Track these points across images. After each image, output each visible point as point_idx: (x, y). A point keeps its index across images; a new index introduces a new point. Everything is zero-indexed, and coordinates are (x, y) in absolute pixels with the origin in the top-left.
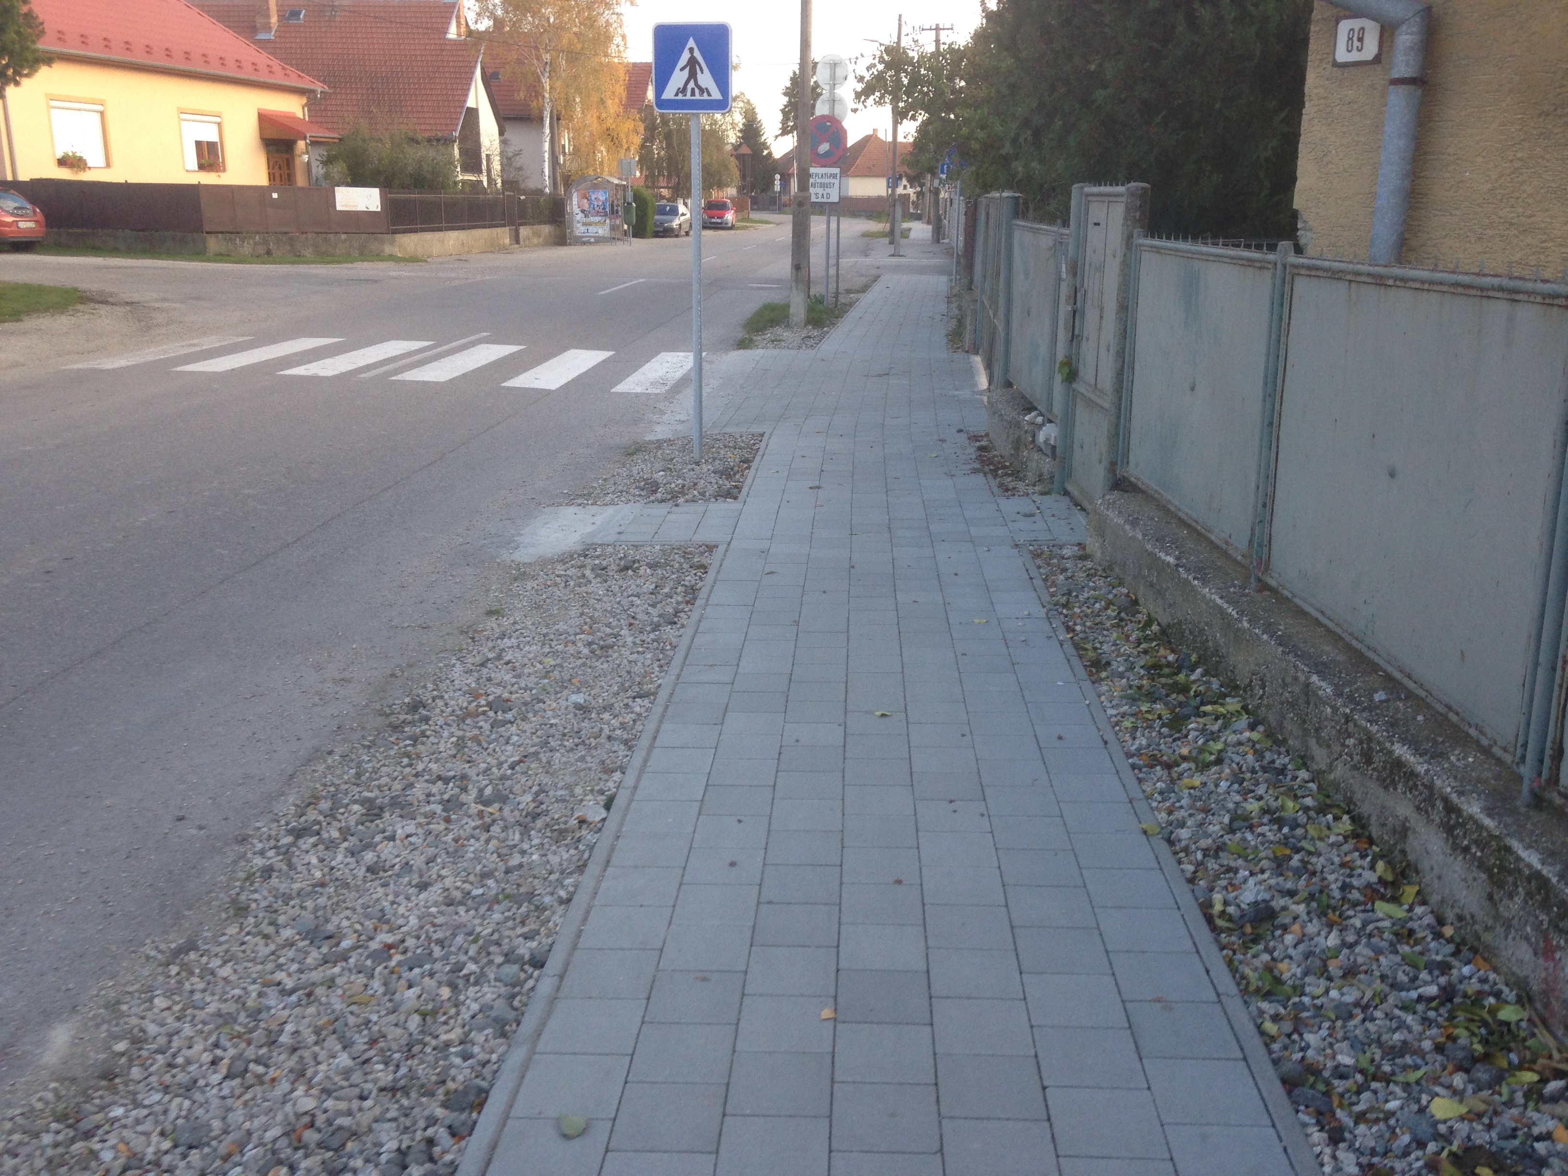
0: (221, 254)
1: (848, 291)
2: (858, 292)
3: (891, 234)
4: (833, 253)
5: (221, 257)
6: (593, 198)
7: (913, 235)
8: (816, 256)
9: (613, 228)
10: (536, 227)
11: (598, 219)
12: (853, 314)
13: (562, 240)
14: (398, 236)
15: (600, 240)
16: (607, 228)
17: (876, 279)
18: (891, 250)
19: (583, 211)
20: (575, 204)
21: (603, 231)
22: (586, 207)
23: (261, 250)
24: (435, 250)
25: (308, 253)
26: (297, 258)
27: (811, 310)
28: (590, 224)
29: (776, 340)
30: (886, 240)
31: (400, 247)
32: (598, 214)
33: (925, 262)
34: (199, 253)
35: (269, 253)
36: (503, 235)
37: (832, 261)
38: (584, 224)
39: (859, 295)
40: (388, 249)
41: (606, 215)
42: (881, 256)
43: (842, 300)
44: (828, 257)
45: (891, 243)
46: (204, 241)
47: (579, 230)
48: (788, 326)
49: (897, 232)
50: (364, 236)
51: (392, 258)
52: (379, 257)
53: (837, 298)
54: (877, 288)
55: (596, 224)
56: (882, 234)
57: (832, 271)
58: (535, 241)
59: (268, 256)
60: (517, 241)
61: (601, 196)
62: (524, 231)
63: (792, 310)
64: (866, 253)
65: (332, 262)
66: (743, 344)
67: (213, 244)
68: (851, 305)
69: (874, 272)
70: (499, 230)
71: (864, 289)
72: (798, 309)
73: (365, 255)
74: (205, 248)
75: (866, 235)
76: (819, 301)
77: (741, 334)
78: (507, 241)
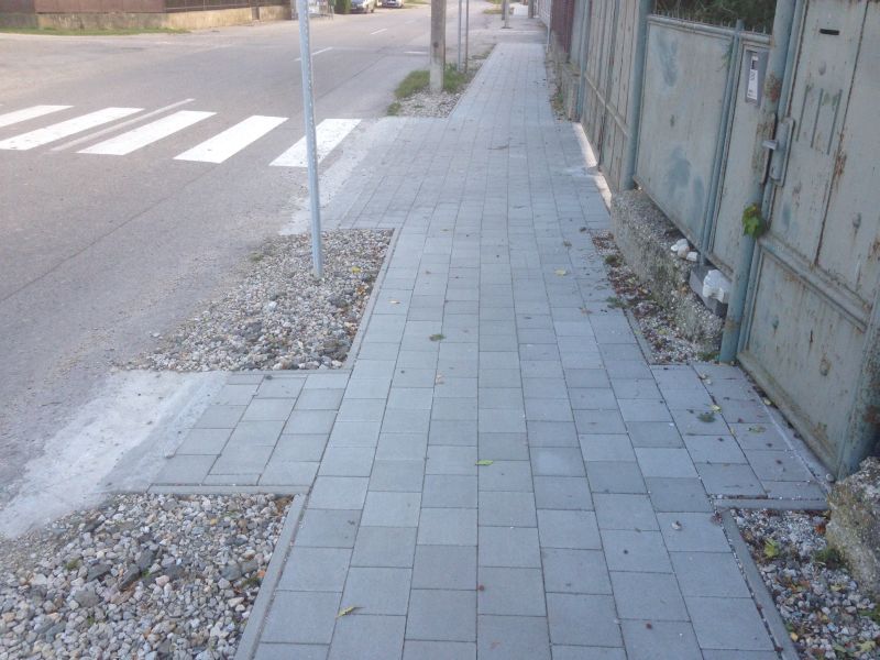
0: (48, 29)
1: (475, 58)
2: (480, 58)
3: (503, 12)
4: (463, 26)
5: (49, 30)
7: (515, 12)
8: (451, 29)
9: (322, 8)
10: (271, 8)
12: (479, 79)
13: (289, 16)
14: (171, 15)
15: (313, 16)
16: (318, 8)
17: (493, 46)
18: (503, 24)
21: (314, 10)
23: (76, 25)
24: (199, 24)
25: (109, 26)
26: (101, 31)
27: (446, 76)
29: (418, 106)
30: (499, 16)
31: (173, 22)
33: (526, 33)
34: (34, 29)
35: (82, 27)
36: (248, 13)
37: (463, 32)
39: (482, 61)
40: (164, 24)
42: (496, 28)
43: (470, 66)
44: (460, 29)
45: (503, 19)
46: (37, 20)
48: (429, 93)
49: (507, 11)
50: (147, 15)
51: (167, 30)
52: (158, 30)
53: (466, 63)
54: (495, 54)
56: (497, 12)
57: (463, 40)
58: (270, 17)
59: (81, 30)
60: (258, 17)
62: (262, 10)
63: (432, 80)
64: (485, 25)
65: (124, 34)
66: (392, 111)
67: (43, 21)
68: (476, 70)
69: (492, 41)
70: (245, 9)
71: (486, 56)
72: (436, 78)
73: (148, 28)
74: (37, 24)
75: (486, 12)
76: (453, 68)
77: (392, 100)
78: (250, 17)
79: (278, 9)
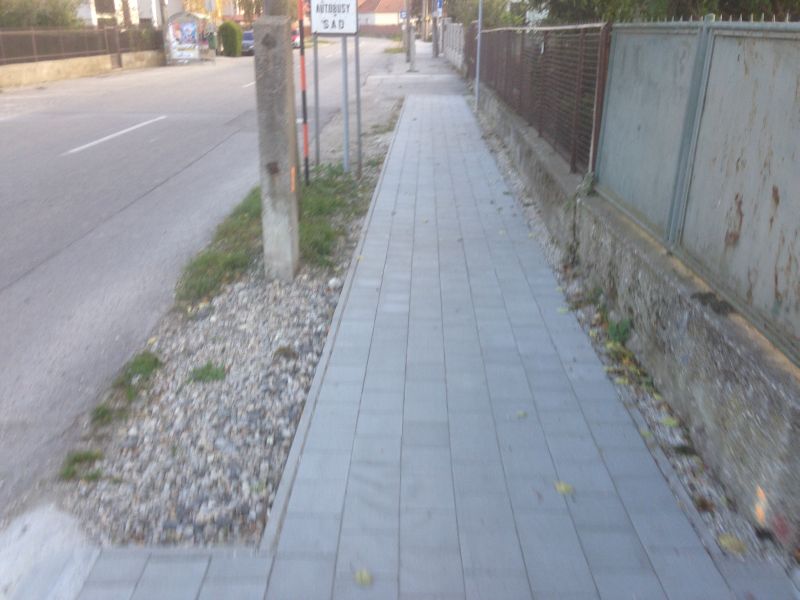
3: (407, 52)
6: (185, 28)
7: (418, 53)
9: (202, 52)
10: (139, 54)
11: (189, 45)
13: (163, 62)
15: (192, 62)
16: (197, 52)
17: (401, 103)
18: (408, 66)
19: (178, 40)
20: (171, 35)
21: (194, 54)
22: (180, 36)
28: (183, 49)
30: (403, 56)
32: (189, 41)
36: (105, 61)
38: (180, 50)
41: (195, 42)
42: (400, 74)
45: (408, 61)
47: (176, 54)
49: (411, 51)
53: (360, 144)
54: (404, 119)
55: (190, 49)
58: (138, 64)
60: (120, 66)
61: (190, 28)
62: (125, 57)
64: (388, 67)
69: (398, 93)
70: (100, 58)
72: (279, 235)
78: (109, 66)
79: (149, 54)
